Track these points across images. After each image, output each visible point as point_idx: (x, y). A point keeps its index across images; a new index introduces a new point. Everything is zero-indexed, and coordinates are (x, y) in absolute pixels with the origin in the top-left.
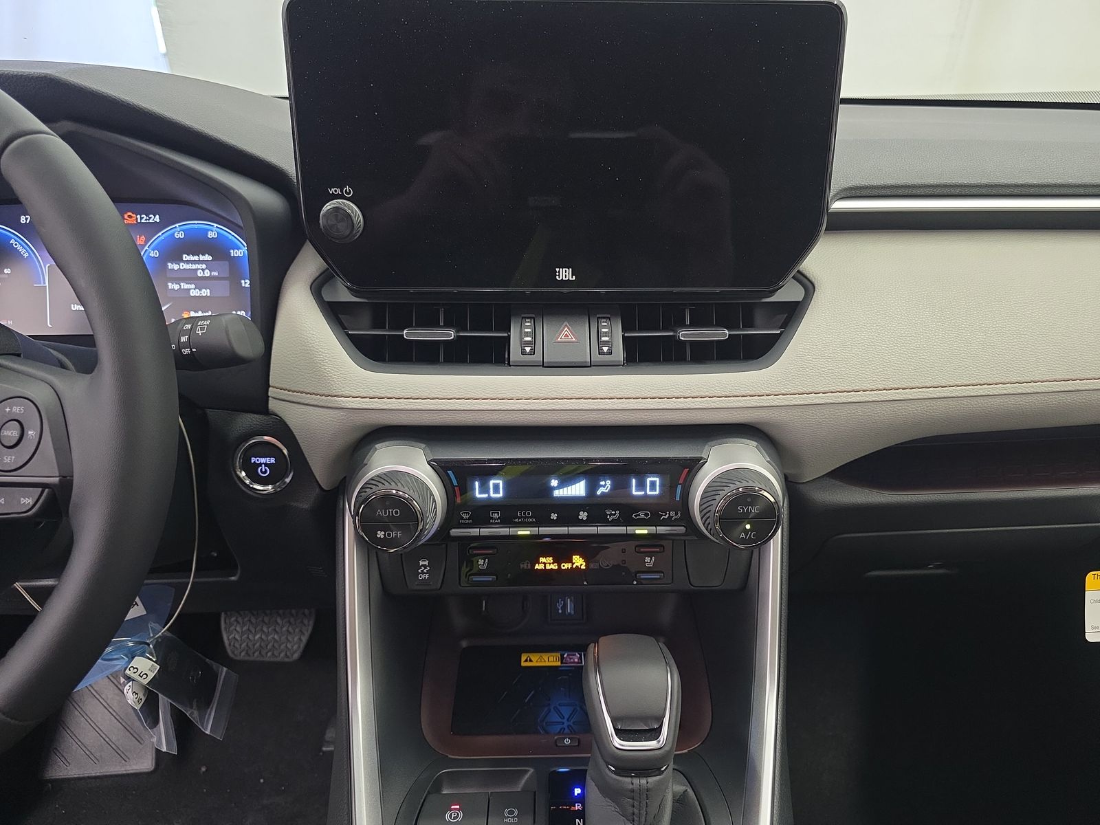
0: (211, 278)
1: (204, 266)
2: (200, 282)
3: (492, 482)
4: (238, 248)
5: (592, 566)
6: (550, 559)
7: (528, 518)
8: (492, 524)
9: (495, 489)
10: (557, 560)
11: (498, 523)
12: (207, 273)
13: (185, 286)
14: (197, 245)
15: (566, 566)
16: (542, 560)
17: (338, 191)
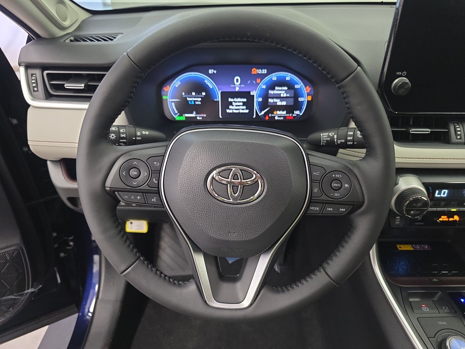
0: (286, 97)
1: (284, 92)
2: (282, 99)
3: (443, 191)
4: (298, 84)
5: (461, 219)
6: (446, 217)
7: (455, 204)
8: (441, 206)
9: (444, 193)
10: (449, 218)
11: (443, 206)
12: (285, 95)
13: (275, 100)
14: (281, 83)
15: (451, 219)
16: (442, 217)
17: (401, 73)
